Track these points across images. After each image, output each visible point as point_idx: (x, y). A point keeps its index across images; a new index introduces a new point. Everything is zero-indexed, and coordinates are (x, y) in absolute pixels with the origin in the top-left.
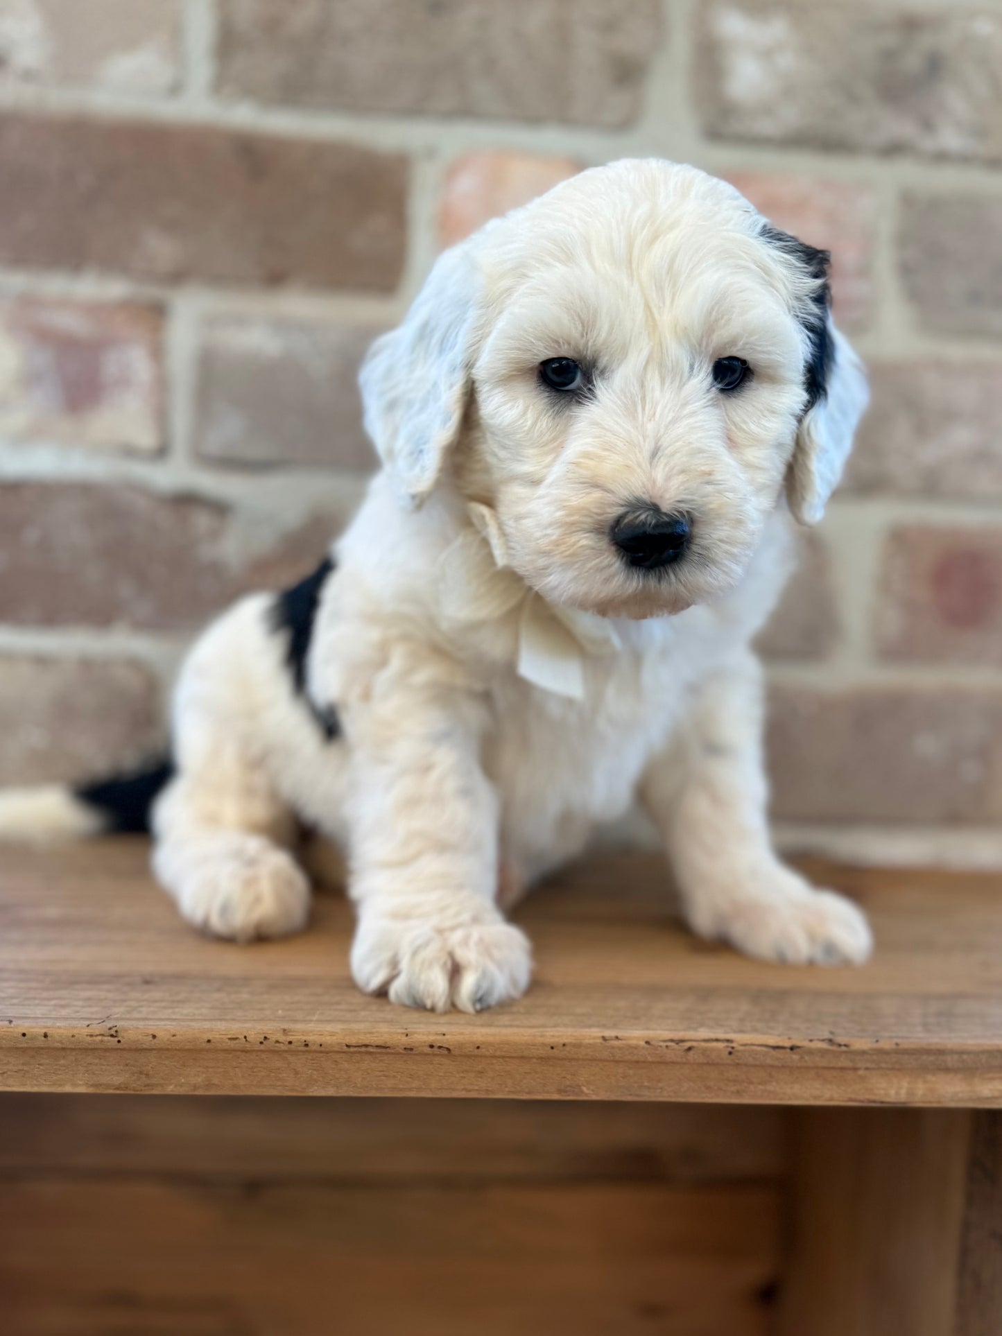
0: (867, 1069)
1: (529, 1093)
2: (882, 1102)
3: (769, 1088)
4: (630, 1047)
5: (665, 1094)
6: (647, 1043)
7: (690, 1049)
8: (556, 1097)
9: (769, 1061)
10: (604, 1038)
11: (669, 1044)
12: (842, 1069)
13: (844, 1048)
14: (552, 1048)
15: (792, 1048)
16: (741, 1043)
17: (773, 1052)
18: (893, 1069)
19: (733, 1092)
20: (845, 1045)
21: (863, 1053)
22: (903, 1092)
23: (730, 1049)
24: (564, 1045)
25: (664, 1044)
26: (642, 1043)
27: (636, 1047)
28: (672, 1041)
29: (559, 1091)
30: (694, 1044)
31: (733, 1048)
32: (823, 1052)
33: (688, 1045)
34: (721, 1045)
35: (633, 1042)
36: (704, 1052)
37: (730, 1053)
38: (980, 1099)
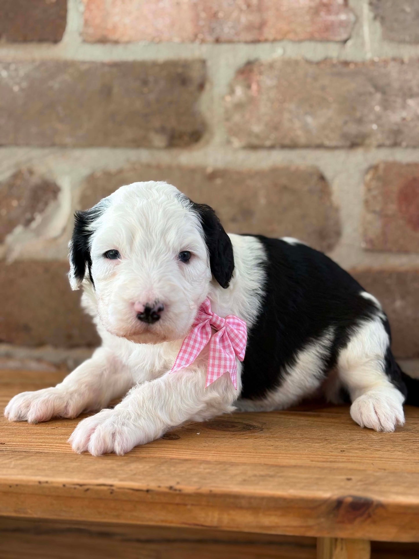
0: (192, 505)
2: (202, 526)
3: (135, 514)
4: (53, 487)
5: (75, 515)
6: (64, 486)
7: (87, 490)
8: (13, 514)
9: (134, 498)
10: (40, 482)
11: (76, 486)
12: (178, 504)
13: (178, 492)
14: (10, 487)
15: (148, 491)
16: (118, 487)
17: (137, 494)
18: (208, 506)
19: (114, 516)
20: (179, 490)
21: (189, 495)
22: (216, 520)
23: (111, 491)
24: (17, 486)
25: (73, 486)
26: (61, 486)
27: (58, 488)
28: (78, 484)
30: (91, 487)
31: (113, 490)
32: (166, 494)
33: (86, 487)
34: (105, 488)
35: (56, 485)
36: (97, 492)
37: (111, 493)
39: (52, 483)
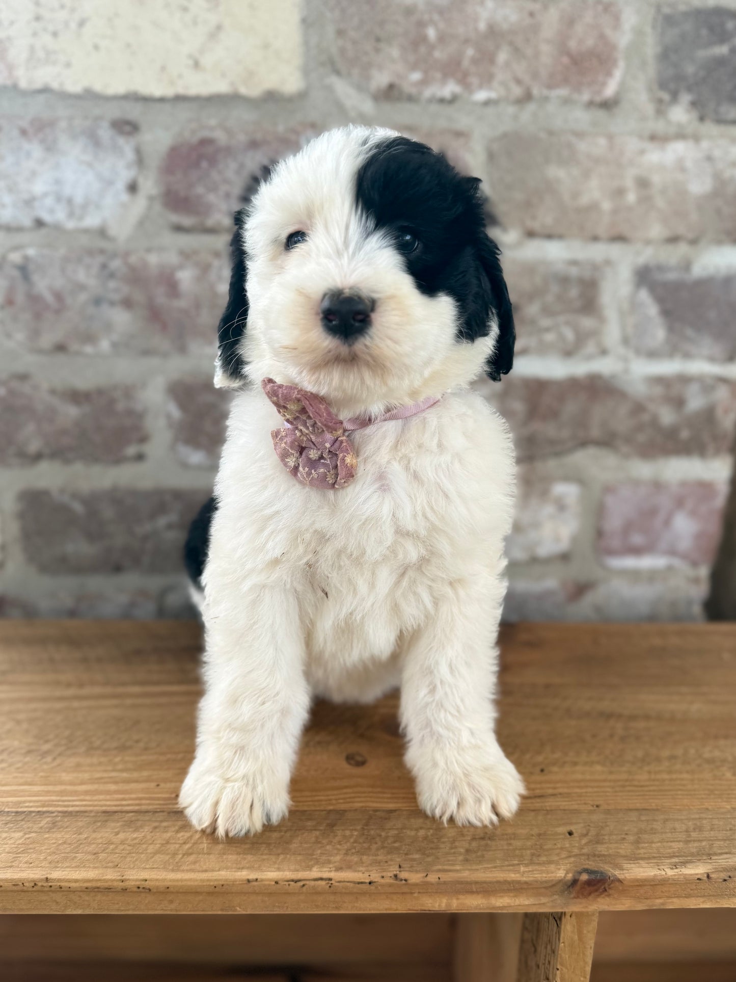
0: (419, 893)
1: (203, 911)
2: (430, 911)
3: (356, 905)
4: (265, 885)
5: (289, 909)
6: (277, 883)
7: (304, 885)
9: (355, 890)
10: (249, 881)
11: (290, 883)
12: (403, 893)
13: (404, 882)
14: (215, 887)
15: (370, 883)
16: (337, 880)
17: (357, 885)
18: (436, 892)
19: (333, 907)
20: (406, 880)
21: (416, 885)
22: (443, 905)
23: (329, 885)
24: (223, 885)
25: (287, 883)
26: (274, 883)
27: (269, 885)
28: (292, 881)
29: (222, 910)
30: (307, 882)
31: (332, 884)
32: (390, 885)
33: (302, 883)
34: (323, 883)
35: (267, 883)
36: (314, 887)
37: (330, 887)
38: (494, 908)
39: (262, 880)
